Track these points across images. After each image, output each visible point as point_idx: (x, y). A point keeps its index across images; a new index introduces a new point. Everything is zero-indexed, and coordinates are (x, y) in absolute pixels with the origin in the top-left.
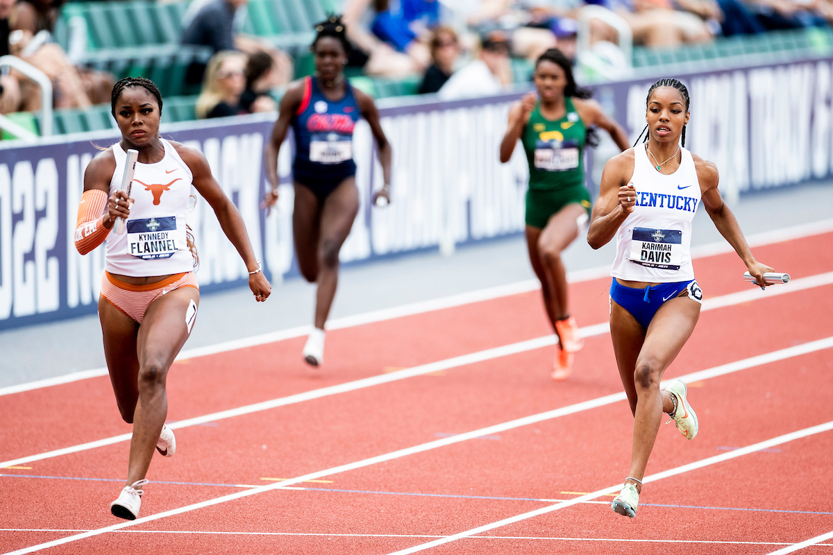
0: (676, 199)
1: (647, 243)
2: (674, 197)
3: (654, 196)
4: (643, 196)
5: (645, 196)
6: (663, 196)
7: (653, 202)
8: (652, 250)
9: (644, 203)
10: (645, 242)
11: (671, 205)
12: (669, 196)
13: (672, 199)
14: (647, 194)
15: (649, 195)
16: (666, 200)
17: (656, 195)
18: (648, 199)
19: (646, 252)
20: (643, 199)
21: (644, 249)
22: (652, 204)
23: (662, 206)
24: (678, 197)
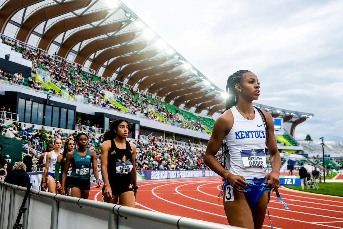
0: (258, 132)
1: (250, 157)
2: (257, 131)
3: (247, 132)
4: (241, 133)
5: (243, 133)
6: (252, 132)
7: (248, 136)
8: (254, 161)
9: (243, 137)
10: (249, 157)
11: (257, 136)
12: (255, 131)
13: (256, 132)
14: (244, 132)
15: (245, 132)
16: (254, 134)
17: (248, 132)
18: (244, 135)
19: (251, 162)
20: (242, 135)
21: (250, 161)
22: (247, 137)
23: (252, 137)
24: (259, 131)
